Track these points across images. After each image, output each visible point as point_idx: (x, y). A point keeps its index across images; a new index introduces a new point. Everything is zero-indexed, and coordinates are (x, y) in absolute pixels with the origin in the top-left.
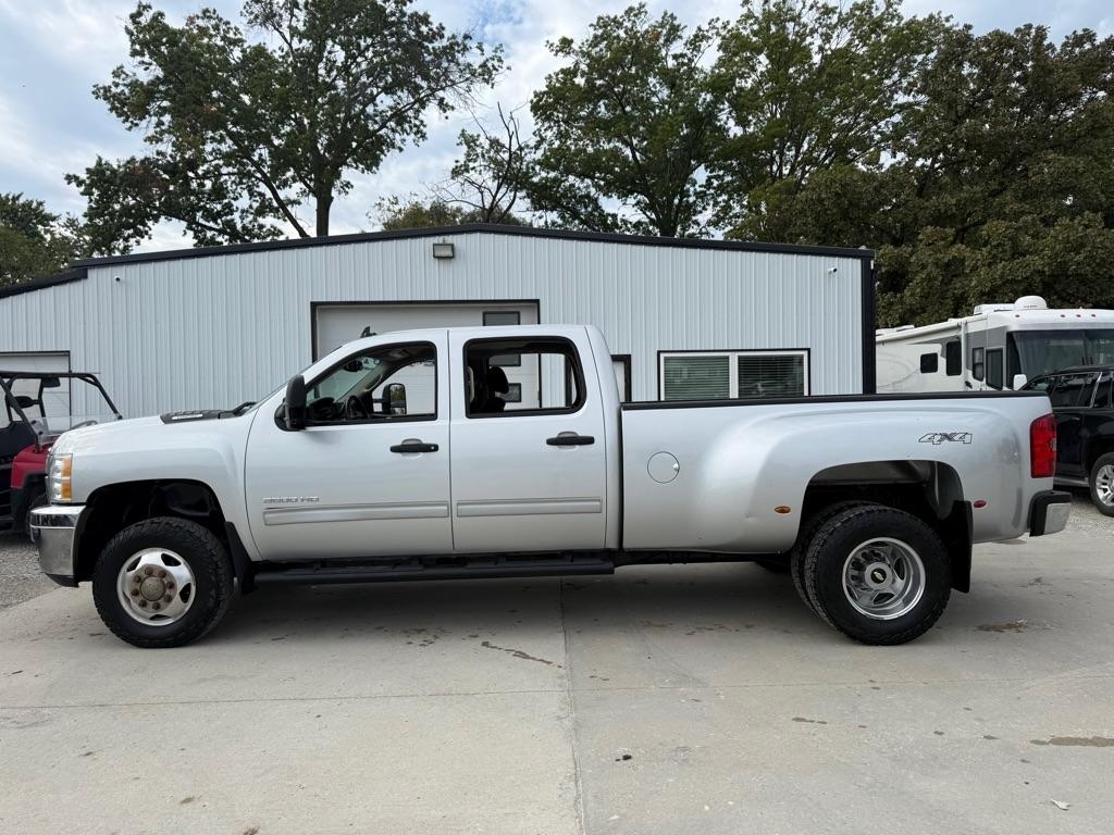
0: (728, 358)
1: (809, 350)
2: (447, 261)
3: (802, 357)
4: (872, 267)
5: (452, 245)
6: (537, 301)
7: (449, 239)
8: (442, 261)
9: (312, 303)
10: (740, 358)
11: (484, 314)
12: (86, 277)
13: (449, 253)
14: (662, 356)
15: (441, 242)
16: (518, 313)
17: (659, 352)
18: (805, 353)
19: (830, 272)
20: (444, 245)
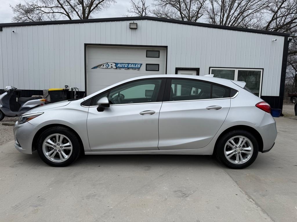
0: (234, 71)
1: (263, 69)
2: (134, 30)
3: (261, 71)
4: (288, 40)
5: (137, 24)
6: (166, 47)
7: (135, 22)
8: (133, 30)
9: (85, 44)
10: (239, 71)
11: (147, 51)
12: (2, 31)
13: (135, 27)
14: (211, 69)
15: (133, 23)
16: (159, 51)
17: (210, 68)
18: (262, 70)
19: (273, 41)
20: (134, 23)
